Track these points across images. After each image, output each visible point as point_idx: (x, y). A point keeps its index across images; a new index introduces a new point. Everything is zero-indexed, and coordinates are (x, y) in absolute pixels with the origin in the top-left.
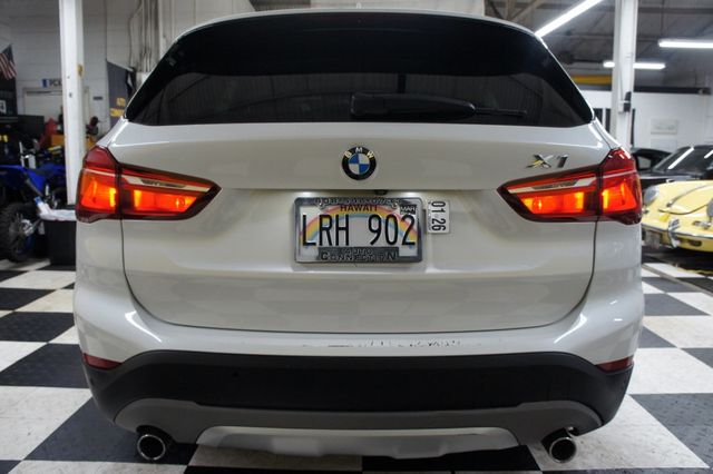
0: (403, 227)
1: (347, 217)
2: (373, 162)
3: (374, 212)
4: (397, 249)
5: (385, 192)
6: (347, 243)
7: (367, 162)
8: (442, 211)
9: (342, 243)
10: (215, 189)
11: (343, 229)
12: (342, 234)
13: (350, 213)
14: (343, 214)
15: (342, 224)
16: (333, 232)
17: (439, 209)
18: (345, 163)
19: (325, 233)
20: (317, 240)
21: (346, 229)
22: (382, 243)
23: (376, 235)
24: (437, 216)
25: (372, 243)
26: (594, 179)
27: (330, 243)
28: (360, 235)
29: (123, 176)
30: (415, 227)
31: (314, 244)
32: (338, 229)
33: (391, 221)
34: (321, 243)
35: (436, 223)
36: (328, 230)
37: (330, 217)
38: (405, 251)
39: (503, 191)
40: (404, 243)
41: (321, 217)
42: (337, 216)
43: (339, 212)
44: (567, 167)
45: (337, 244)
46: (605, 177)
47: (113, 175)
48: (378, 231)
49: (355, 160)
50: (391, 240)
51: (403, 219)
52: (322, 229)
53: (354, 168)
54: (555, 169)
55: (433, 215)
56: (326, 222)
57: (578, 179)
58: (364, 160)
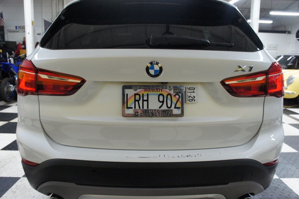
0: (174, 100)
1: (148, 95)
2: (161, 69)
3: (160, 93)
4: (172, 110)
5: (167, 83)
6: (148, 108)
7: (158, 69)
8: (194, 92)
9: (145, 108)
10: (83, 81)
11: (145, 101)
12: (145, 103)
13: (149, 93)
14: (145, 93)
15: (145, 98)
16: (141, 102)
17: (192, 91)
18: (147, 69)
19: (137, 102)
20: (133, 106)
21: (147, 101)
22: (164, 107)
23: (161, 104)
24: (191, 95)
25: (160, 107)
26: (265, 77)
27: (140, 108)
28: (154, 104)
29: (39, 74)
30: (180, 100)
31: (132, 108)
32: (143, 101)
33: (169, 97)
34: (135, 108)
35: (191, 98)
36: (138, 101)
37: (139, 95)
38: (176, 112)
39: (223, 83)
40: (175, 108)
41: (135, 95)
42: (143, 94)
43: (143, 92)
44: (253, 71)
45: (143, 108)
46: (269, 76)
47: (34, 74)
48: (163, 102)
49: (152, 68)
50: (169, 106)
51: (175, 96)
52: (135, 101)
53: (152, 72)
54: (247, 72)
55: (189, 94)
56: (137, 97)
57: (257, 77)
58: (157, 67)
